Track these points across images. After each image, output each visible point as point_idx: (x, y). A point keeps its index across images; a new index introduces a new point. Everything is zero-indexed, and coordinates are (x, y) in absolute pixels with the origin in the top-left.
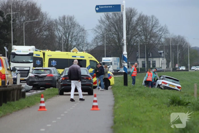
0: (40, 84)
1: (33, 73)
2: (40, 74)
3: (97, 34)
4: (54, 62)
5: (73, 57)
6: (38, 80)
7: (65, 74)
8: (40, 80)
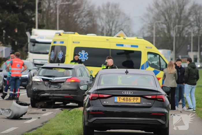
0: (53, 96)
1: (40, 74)
2: (54, 77)
3: (145, 23)
4: (83, 53)
5: (117, 45)
6: (49, 89)
7: (98, 84)
8: (53, 88)
